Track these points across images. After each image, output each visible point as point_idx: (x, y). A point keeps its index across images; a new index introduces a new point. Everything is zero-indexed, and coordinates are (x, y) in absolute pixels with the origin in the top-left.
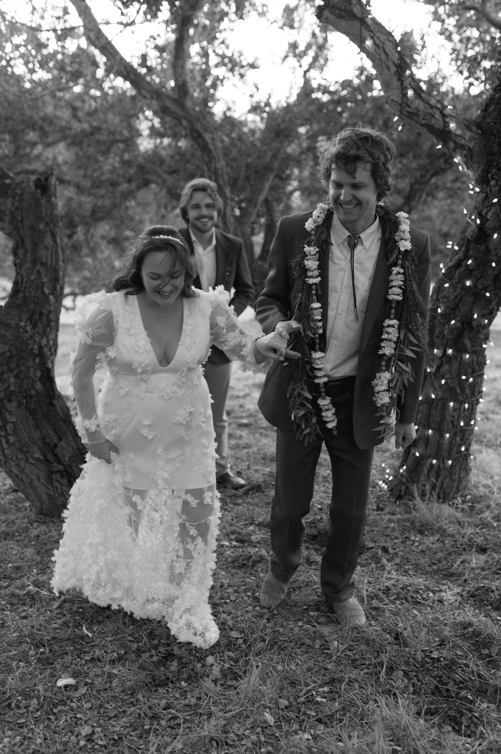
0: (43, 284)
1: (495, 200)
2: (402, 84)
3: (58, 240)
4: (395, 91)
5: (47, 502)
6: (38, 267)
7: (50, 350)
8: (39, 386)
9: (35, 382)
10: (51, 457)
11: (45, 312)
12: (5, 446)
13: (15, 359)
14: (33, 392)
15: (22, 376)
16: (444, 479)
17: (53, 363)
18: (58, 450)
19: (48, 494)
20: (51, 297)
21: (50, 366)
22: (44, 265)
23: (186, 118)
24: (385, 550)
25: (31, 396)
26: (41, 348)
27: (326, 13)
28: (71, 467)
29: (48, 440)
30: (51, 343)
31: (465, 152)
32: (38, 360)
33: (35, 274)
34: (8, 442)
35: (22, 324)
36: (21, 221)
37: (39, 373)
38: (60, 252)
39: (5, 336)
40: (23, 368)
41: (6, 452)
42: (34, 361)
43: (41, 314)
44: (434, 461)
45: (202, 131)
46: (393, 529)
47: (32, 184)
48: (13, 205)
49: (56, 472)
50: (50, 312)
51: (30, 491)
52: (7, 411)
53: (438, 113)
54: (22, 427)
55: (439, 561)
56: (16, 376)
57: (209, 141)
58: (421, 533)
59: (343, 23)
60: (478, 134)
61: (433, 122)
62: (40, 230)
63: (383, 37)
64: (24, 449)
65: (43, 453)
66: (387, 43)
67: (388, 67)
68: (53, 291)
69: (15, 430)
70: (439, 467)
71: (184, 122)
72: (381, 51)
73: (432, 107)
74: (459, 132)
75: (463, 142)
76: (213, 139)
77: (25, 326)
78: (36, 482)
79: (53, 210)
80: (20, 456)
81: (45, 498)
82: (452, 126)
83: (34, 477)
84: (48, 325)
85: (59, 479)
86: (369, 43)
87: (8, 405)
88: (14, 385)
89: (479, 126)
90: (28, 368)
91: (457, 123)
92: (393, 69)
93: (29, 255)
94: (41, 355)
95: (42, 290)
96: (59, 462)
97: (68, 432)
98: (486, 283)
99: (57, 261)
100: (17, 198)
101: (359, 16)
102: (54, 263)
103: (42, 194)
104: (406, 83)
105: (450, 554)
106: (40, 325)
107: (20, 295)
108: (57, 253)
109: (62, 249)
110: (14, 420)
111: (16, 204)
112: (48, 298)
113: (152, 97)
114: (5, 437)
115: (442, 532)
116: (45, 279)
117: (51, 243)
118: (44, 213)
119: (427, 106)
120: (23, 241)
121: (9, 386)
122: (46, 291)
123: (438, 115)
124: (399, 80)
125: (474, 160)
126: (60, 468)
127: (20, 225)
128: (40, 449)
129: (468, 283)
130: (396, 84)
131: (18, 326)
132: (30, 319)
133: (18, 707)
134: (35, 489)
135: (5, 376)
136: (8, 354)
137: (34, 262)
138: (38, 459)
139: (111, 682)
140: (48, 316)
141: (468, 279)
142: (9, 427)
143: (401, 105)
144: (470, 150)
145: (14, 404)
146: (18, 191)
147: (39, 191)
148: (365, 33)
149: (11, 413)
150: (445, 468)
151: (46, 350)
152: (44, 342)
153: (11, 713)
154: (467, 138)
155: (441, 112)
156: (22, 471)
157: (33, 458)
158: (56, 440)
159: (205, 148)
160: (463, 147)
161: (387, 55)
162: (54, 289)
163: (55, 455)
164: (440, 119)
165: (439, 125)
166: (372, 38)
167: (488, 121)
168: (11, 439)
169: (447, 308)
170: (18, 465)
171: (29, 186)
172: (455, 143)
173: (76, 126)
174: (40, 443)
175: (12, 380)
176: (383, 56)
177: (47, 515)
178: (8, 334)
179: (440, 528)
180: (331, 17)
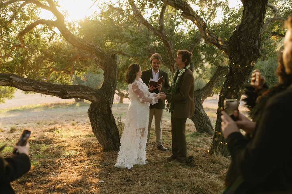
0: (111, 83)
1: (234, 64)
2: (205, 32)
3: (116, 72)
4: (203, 34)
5: (106, 146)
6: (110, 79)
7: (111, 102)
8: (107, 112)
9: (106, 110)
10: (108, 133)
11: (110, 91)
12: (96, 128)
13: (101, 104)
14: (105, 113)
15: (102, 109)
16: (225, 149)
17: (111, 106)
18: (111, 131)
19: (106, 143)
20: (112, 87)
21: (110, 106)
22: (112, 78)
23: (162, 36)
24: (201, 166)
25: (104, 115)
26: (108, 101)
27: (183, 14)
28: (114, 136)
29: (108, 128)
30: (111, 100)
31: (225, 50)
32: (107, 104)
33: (109, 81)
34: (97, 127)
35: (104, 94)
36: (106, 66)
37: (107, 108)
38: (116, 75)
39: (99, 97)
40: (103, 106)
41: (96, 130)
42: (106, 105)
43: (109, 92)
44: (221, 143)
45: (167, 40)
46: (205, 161)
47: (110, 56)
48: (105, 61)
49: (109, 137)
50: (112, 91)
51: (102, 142)
52: (97, 118)
53: (216, 39)
54: (101, 123)
55: (216, 170)
56: (101, 109)
57: (169, 43)
58: (214, 163)
59: (188, 17)
60: (228, 45)
61: (214, 42)
62: (111, 69)
63: (199, 20)
64: (101, 129)
65: (106, 131)
66: (200, 21)
67: (201, 27)
68: (113, 86)
69: (99, 124)
70: (223, 144)
71: (161, 38)
72: (199, 23)
73: (214, 38)
74: (222, 45)
75: (223, 47)
76: (170, 43)
77: (104, 95)
78: (103, 140)
79: (115, 63)
80: (100, 131)
81: (106, 144)
82: (220, 43)
83: (103, 138)
84: (111, 95)
85: (110, 139)
86: (195, 21)
87: (98, 116)
88: (100, 111)
89: (228, 43)
90: (104, 107)
91: (222, 42)
92: (202, 28)
93: (108, 75)
94: (108, 103)
95: (110, 85)
96: (111, 134)
97: (114, 126)
98: (234, 87)
99: (115, 78)
100: (106, 60)
101: (192, 15)
102: (114, 78)
103: (113, 59)
104: (206, 32)
105: (220, 169)
106: (109, 95)
107: (104, 87)
108: (115, 75)
109: (117, 74)
110: (99, 121)
111: (106, 61)
112: (112, 88)
113: (152, 30)
114: (96, 125)
115: (220, 163)
116: (111, 82)
117: (114, 72)
118: (113, 64)
119: (212, 37)
120: (106, 72)
121: (99, 111)
122: (111, 85)
123: (215, 40)
124: (204, 31)
125: (228, 52)
126: (111, 136)
127: (106, 67)
128: (105, 130)
129: (229, 87)
130: (203, 32)
131: (102, 95)
132: (106, 93)
133: (89, 185)
134: (103, 142)
135: (98, 108)
136: (99, 102)
137: (109, 77)
138: (105, 133)
139: (113, 183)
140: (111, 92)
141: (229, 86)
142: (98, 123)
143: (205, 37)
144: (226, 49)
145: (100, 116)
146: (106, 58)
147: (112, 58)
148: (194, 19)
149: (98, 119)
150: (225, 145)
151: (109, 102)
152: (109, 100)
153: (87, 186)
154: (225, 46)
155: (217, 39)
156: (100, 136)
157: (103, 132)
158: (110, 128)
159: (168, 45)
160: (224, 49)
161: (200, 24)
162: (114, 85)
163: (110, 132)
164: (216, 41)
165: (216, 42)
166: (196, 20)
167: (231, 41)
168: (98, 126)
169: (224, 95)
170: (99, 134)
171: (109, 56)
172: (221, 47)
173: (131, 37)
174: (106, 128)
175: (100, 109)
176: (200, 25)
177: (106, 150)
178: (100, 97)
179: (219, 162)
180: (185, 15)
